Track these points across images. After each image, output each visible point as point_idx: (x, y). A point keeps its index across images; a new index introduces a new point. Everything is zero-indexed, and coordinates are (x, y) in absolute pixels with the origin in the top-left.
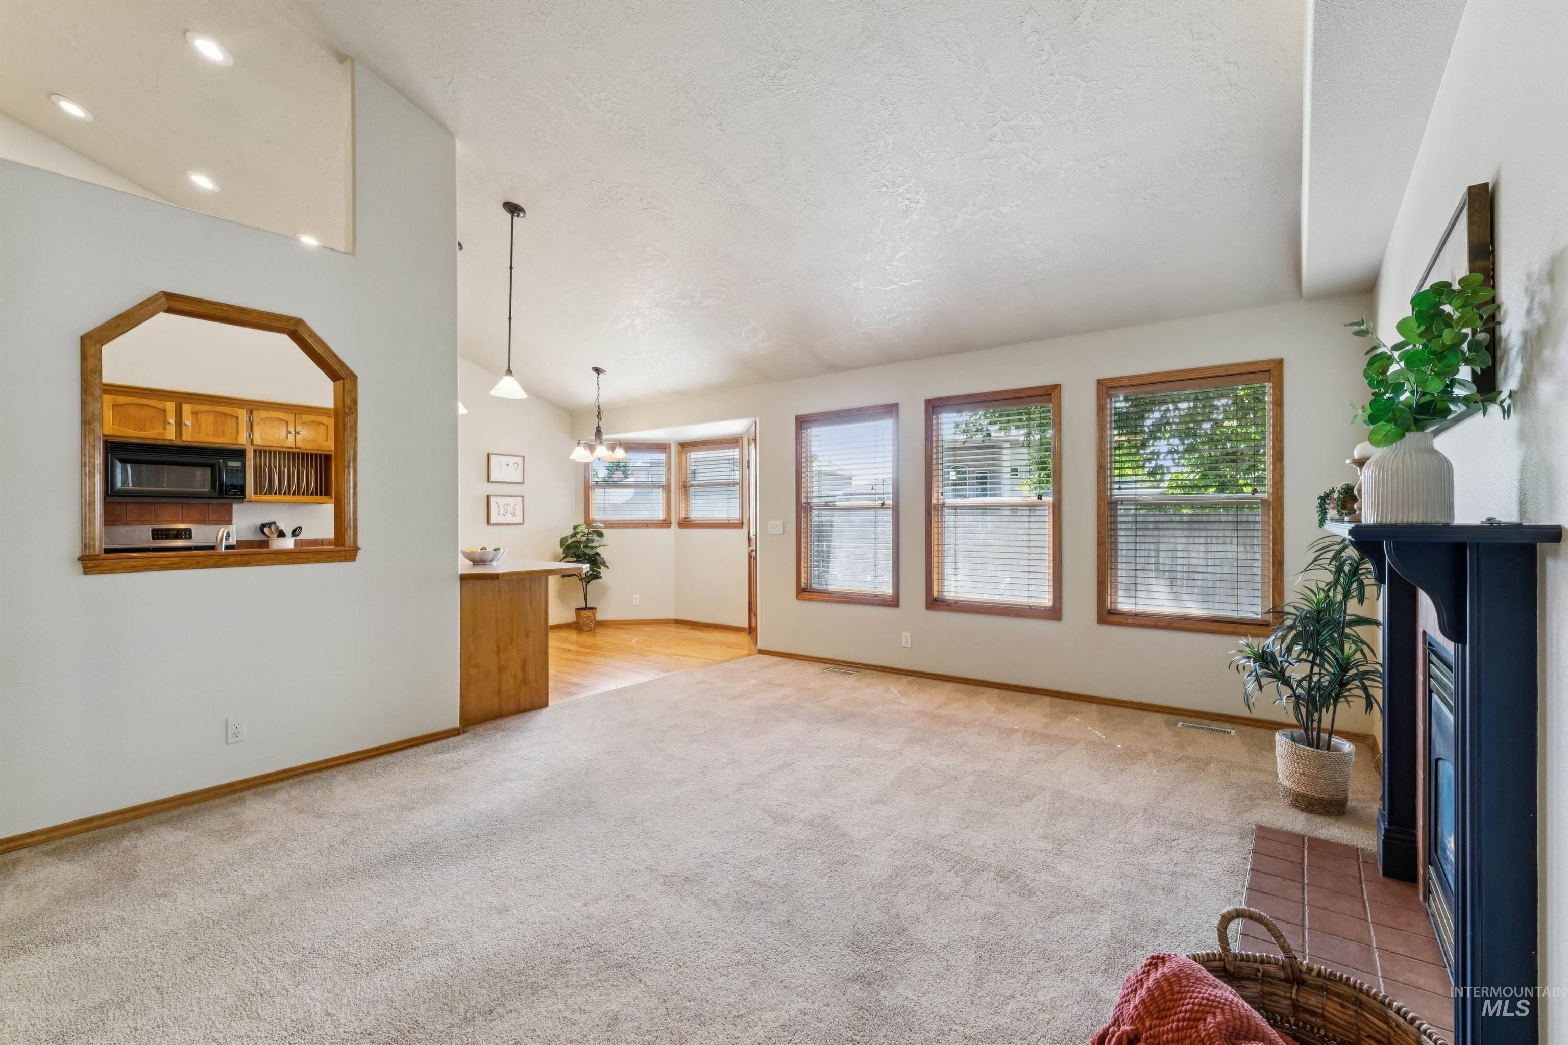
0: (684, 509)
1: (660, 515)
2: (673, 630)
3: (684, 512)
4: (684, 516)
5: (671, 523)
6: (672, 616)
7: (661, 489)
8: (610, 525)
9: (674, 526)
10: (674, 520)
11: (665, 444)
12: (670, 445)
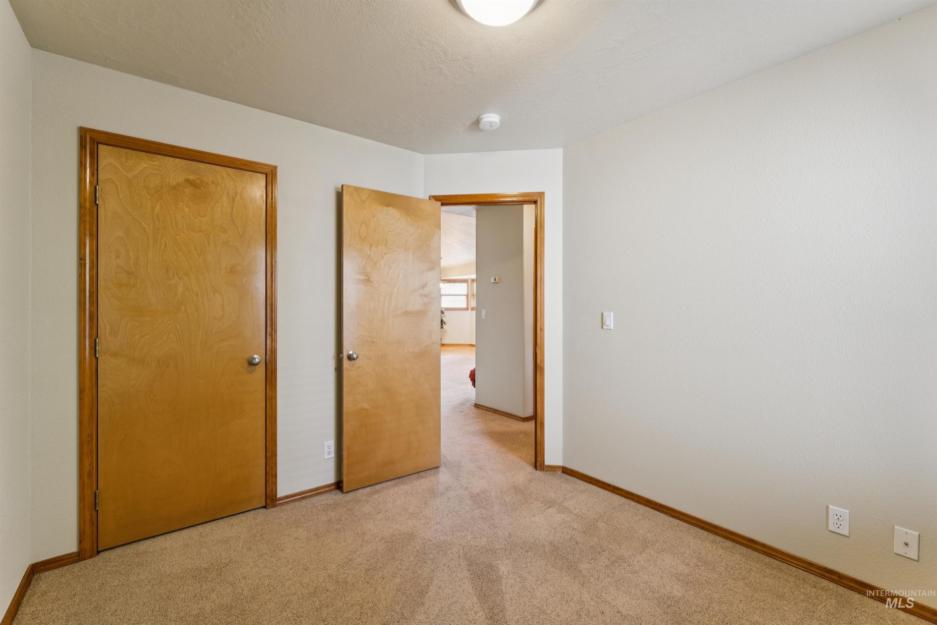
0: (473, 304)
1: (464, 306)
2: (469, 348)
3: (473, 305)
4: (473, 306)
5: (468, 309)
6: (469, 343)
7: (465, 296)
8: (447, 309)
9: (470, 310)
10: (469, 308)
11: (466, 280)
12: (468, 280)
